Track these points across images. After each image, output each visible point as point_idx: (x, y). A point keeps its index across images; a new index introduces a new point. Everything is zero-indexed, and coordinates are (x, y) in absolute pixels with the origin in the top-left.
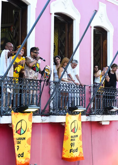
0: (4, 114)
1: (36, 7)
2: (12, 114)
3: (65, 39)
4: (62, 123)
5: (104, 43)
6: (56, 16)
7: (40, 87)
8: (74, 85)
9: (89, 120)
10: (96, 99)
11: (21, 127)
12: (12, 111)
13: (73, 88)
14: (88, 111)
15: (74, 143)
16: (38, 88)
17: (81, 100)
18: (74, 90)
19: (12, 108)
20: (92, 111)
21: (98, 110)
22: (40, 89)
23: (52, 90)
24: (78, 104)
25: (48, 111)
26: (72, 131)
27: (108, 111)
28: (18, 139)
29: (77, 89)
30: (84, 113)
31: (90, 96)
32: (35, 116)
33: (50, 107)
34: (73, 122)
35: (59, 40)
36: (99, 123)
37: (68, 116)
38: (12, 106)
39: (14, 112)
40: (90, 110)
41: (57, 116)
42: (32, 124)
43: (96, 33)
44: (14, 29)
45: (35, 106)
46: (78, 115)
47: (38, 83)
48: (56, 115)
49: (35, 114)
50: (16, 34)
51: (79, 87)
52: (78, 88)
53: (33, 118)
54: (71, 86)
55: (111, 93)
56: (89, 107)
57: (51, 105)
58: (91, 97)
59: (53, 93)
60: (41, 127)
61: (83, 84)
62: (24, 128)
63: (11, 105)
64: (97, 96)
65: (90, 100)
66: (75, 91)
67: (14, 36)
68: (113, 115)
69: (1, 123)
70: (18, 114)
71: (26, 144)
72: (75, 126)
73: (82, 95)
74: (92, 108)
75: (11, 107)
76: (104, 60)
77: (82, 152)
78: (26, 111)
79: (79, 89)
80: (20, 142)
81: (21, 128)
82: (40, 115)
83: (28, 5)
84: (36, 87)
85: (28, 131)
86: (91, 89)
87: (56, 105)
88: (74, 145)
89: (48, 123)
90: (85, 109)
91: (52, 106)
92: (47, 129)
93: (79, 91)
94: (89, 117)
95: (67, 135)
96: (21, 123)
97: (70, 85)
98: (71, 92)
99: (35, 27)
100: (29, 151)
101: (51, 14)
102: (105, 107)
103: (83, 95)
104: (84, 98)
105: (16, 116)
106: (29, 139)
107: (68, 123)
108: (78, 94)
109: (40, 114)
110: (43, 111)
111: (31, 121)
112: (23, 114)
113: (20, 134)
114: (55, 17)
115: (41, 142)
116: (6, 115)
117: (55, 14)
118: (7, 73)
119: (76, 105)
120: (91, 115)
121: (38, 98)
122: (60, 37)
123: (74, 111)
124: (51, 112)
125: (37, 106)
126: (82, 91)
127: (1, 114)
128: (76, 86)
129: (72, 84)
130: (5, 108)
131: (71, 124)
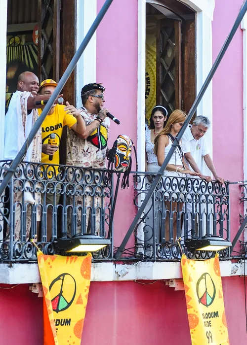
0: (17, 258)
2: (40, 259)
3: (174, 63)
4: (168, 280)
6: (149, 1)
7: (111, 189)
9: (238, 273)
12: (40, 253)
13: (196, 190)
14: (236, 249)
16: (104, 191)
17: (219, 221)
18: (200, 196)
19: (39, 243)
22: (111, 194)
23: (142, 197)
24: (211, 232)
25: (132, 250)
26: (200, 301)
29: (207, 193)
32: (99, 263)
33: (136, 239)
34: (202, 278)
35: (159, 64)
37: (187, 263)
38: (39, 239)
39: (43, 252)
40: (242, 246)
41: (155, 263)
42: (89, 284)
44: (42, 37)
45: (99, 237)
46: (213, 260)
47: (106, 178)
48: (153, 261)
49: (98, 258)
50: (47, 51)
51: (214, 188)
52: (211, 190)
53: (92, 268)
54: (193, 183)
56: (240, 238)
57: (141, 235)
59: (145, 203)
60: (115, 290)
61: (223, 178)
63: (36, 236)
65: (242, 221)
66: (203, 197)
67: (42, 56)
69: (10, 284)
70: (53, 261)
72: (207, 289)
74: (246, 243)
75: (36, 241)
78: (74, 250)
79: (214, 193)
81: (60, 295)
82: (111, 261)
84: (101, 188)
85: (78, 303)
87: (153, 235)
89: (134, 281)
90: (230, 244)
92: (129, 296)
93: (214, 196)
94: (239, 265)
96: (61, 281)
97: (189, 182)
98: (192, 200)
99: (96, 31)
103: (224, 207)
104: (225, 216)
107: (190, 280)
108: (211, 206)
109: (110, 257)
110: (120, 249)
111: (87, 276)
112: (68, 259)
113: (57, 311)
115: (115, 332)
116: (22, 262)
118: (24, 152)
119: (204, 234)
120: (243, 261)
121: (106, 217)
122: (162, 55)
123: (200, 251)
124: (140, 253)
125: (103, 238)
126: (220, 197)
127: (8, 259)
128: (203, 184)
129: (193, 180)
130: (19, 245)
131: (198, 283)
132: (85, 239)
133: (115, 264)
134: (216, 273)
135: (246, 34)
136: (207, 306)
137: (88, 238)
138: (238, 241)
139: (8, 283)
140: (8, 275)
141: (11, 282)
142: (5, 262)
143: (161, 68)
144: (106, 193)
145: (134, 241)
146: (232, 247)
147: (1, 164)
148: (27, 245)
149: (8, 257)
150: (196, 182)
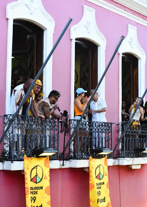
0: (15, 159)
1: (54, 33)
2: (25, 159)
3: (88, 70)
4: (84, 168)
5: (135, 72)
6: (77, 41)
7: (58, 127)
8: (99, 123)
9: (116, 164)
10: (125, 139)
11: (37, 174)
12: (25, 156)
13: (97, 127)
14: (115, 153)
15: (100, 191)
16: (55, 128)
17: (107, 140)
18: (98, 130)
20: (121, 153)
21: (128, 152)
22: (58, 129)
23: (72, 130)
24: (104, 146)
25: (68, 154)
26: (96, 177)
27: (139, 153)
28: (33, 188)
29: (102, 128)
30: (110, 155)
31: (118, 136)
32: (52, 161)
33: (70, 149)
34: (98, 167)
35: (81, 69)
36: (129, 166)
37: (92, 160)
38: (25, 150)
39: (27, 156)
40: (118, 151)
41: (78, 160)
42: (49, 170)
43: (126, 60)
44: (29, 58)
46: (104, 158)
47: (56, 122)
48: (77, 159)
49: (52, 158)
50: (30, 64)
51: (105, 126)
52: (104, 127)
53: (49, 163)
54: (96, 124)
55: (143, 131)
56: (117, 148)
57: (72, 147)
58: (120, 137)
59: (73, 132)
60: (60, 173)
63: (24, 148)
64: (126, 135)
65: (118, 140)
66: (100, 130)
67: (28, 66)
68: (145, 157)
69: (12, 170)
70: (31, 160)
71: (44, 195)
72: (100, 172)
73: (108, 134)
74: (120, 150)
75: (24, 151)
76: (134, 92)
77: (110, 203)
78: (41, 155)
79: (105, 128)
80: (37, 193)
81: (37, 175)
82: (58, 160)
83: (44, 30)
84: (54, 126)
85: (45, 179)
86: (120, 127)
87: (77, 148)
88: (100, 194)
89: (68, 168)
90: (112, 151)
91: (73, 149)
92: (66, 175)
93: (105, 130)
94: (116, 160)
95: (93, 183)
96: (36, 169)
97: (94, 123)
98: (95, 131)
99: (52, 55)
100: (48, 202)
101: (71, 40)
102: (135, 149)
103: (110, 134)
104: (110, 139)
105: (30, 161)
106: (47, 188)
107: (92, 168)
109: (58, 158)
110: (62, 154)
111: (48, 166)
112: (38, 159)
113: (36, 183)
114: (76, 43)
115: (60, 191)
116: (17, 161)
117: (76, 39)
120: (118, 158)
121: (56, 140)
122: (82, 66)
123: (99, 155)
124: (71, 155)
125: (54, 150)
126: (108, 130)
127: (11, 159)
128: (100, 124)
129: (96, 122)
130: (16, 153)
131: (96, 170)
132: (46, 150)
133: (60, 160)
134: (105, 165)
135: (121, 56)
136: (100, 179)
137: (47, 150)
138: (116, 149)
139: (11, 170)
140: (11, 166)
142: (9, 161)
143: (82, 71)
144: (56, 129)
145: (69, 150)
146: (113, 153)
147: (8, 116)
148: (20, 153)
149: (11, 158)
150: (97, 123)
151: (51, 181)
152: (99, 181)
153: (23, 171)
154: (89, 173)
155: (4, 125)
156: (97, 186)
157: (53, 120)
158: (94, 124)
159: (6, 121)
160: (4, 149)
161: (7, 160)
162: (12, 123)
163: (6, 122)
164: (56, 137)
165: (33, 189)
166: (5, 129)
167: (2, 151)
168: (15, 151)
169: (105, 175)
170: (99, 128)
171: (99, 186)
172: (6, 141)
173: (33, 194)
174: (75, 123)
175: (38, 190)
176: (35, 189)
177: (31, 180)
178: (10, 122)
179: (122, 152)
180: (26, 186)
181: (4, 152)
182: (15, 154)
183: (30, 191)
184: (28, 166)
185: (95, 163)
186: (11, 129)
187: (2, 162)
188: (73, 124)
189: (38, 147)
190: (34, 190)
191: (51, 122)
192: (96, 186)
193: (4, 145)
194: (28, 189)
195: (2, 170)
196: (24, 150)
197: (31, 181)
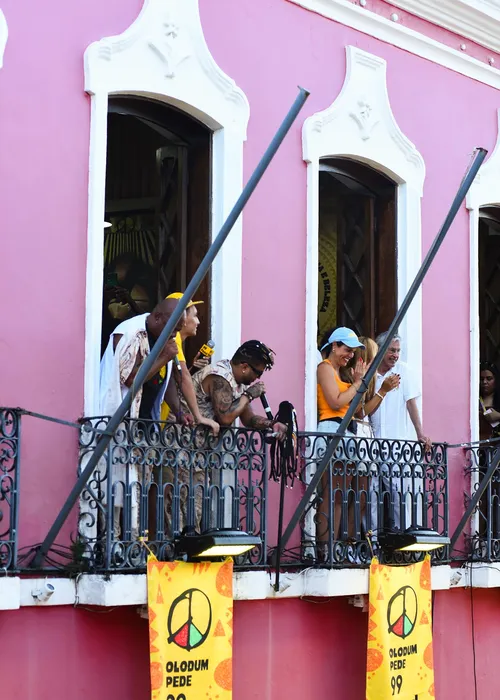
0: (117, 567)
1: (245, 139)
2: (151, 568)
3: (363, 263)
4: (353, 596)
6: (325, 168)
7: (263, 458)
8: (402, 443)
9: (461, 584)
10: (491, 498)
11: (190, 618)
12: (152, 557)
13: (396, 457)
14: (459, 546)
15: (400, 677)
16: (253, 461)
17: (432, 504)
18: (401, 467)
19: (152, 543)
20: (477, 546)
22: (263, 465)
23: (312, 469)
24: (419, 522)
25: (297, 551)
26: (391, 629)
28: (178, 666)
29: (413, 461)
30: (441, 554)
31: (469, 488)
32: (245, 573)
33: (303, 533)
34: (398, 594)
35: (341, 262)
37: (377, 570)
38: (151, 536)
39: (157, 558)
40: (468, 541)
41: (332, 570)
42: (231, 605)
43: (492, 232)
44: (162, 225)
45: (245, 533)
46: (419, 565)
47: (257, 443)
48: (329, 568)
49: (241, 565)
50: (168, 245)
51: (424, 453)
52: (418, 458)
53: (234, 580)
54: (391, 448)
56: (464, 530)
57: (311, 527)
58: (473, 491)
59: (315, 477)
60: (270, 613)
62: (200, 623)
63: (147, 531)
64: (495, 485)
65: (468, 503)
66: (407, 469)
67: (161, 254)
69: (107, 605)
70: (172, 569)
71: (210, 687)
72: (405, 611)
73: (435, 482)
74: (475, 537)
75: (147, 539)
78: (205, 553)
79: (424, 462)
80: (189, 681)
81: (190, 622)
82: (263, 569)
83: (213, 132)
84: (249, 457)
85: (216, 634)
86: (473, 459)
87: (329, 528)
88: (399, 686)
89: (299, 598)
90: (447, 540)
91: (313, 533)
92: (292, 621)
93: (423, 467)
94: (462, 571)
95: (378, 648)
96: (187, 601)
97: (386, 445)
101: (306, 163)
103: (440, 483)
104: (441, 497)
105: (167, 574)
106: (222, 666)
107: (380, 597)
108: (419, 482)
109: (262, 562)
111: (229, 593)
112: (195, 567)
113: (188, 648)
114: (321, 173)
115: (269, 676)
116: (126, 572)
117: (323, 161)
119: (408, 524)
120: (469, 565)
121: (255, 501)
122: (344, 250)
123: (405, 552)
124: (308, 555)
125: (251, 535)
126: (434, 468)
127: (104, 567)
128: (407, 447)
129: (391, 443)
130: (121, 545)
131: (391, 602)
132: (222, 536)
133: (269, 572)
134: (422, 585)
135: (475, 216)
136: (403, 636)
137: (226, 536)
138: (461, 534)
139: (103, 604)
140: (104, 592)
141: (108, 603)
142: (98, 573)
143: (343, 267)
144: (256, 465)
145: (299, 537)
146: (451, 545)
147: (94, 422)
148: (133, 546)
149: (103, 565)
150: (396, 445)
151: (236, 641)
152: (397, 643)
153: (144, 607)
154: (366, 615)
155: (81, 453)
156: (394, 659)
157: (246, 435)
158: (384, 449)
159: (86, 438)
160: (79, 534)
161: (91, 572)
162: (106, 445)
163: (86, 443)
164: (257, 493)
165: (177, 670)
166: (83, 466)
167: (74, 539)
168: (115, 541)
169: (422, 622)
170: (402, 461)
171: (398, 658)
172: (85, 508)
173: (175, 686)
174: (322, 443)
175: (194, 673)
176: (183, 670)
177: (172, 639)
178: (98, 443)
179: (483, 544)
180: (153, 658)
181: (80, 545)
182: (118, 549)
183: (166, 674)
184: (159, 589)
185: (388, 579)
186: (102, 467)
187: (74, 577)
188: (315, 449)
189: (194, 528)
190: (180, 674)
191: (241, 441)
192: (388, 659)
193: (80, 519)
194: (160, 669)
195: (72, 605)
196: (149, 535)
197: (169, 642)
